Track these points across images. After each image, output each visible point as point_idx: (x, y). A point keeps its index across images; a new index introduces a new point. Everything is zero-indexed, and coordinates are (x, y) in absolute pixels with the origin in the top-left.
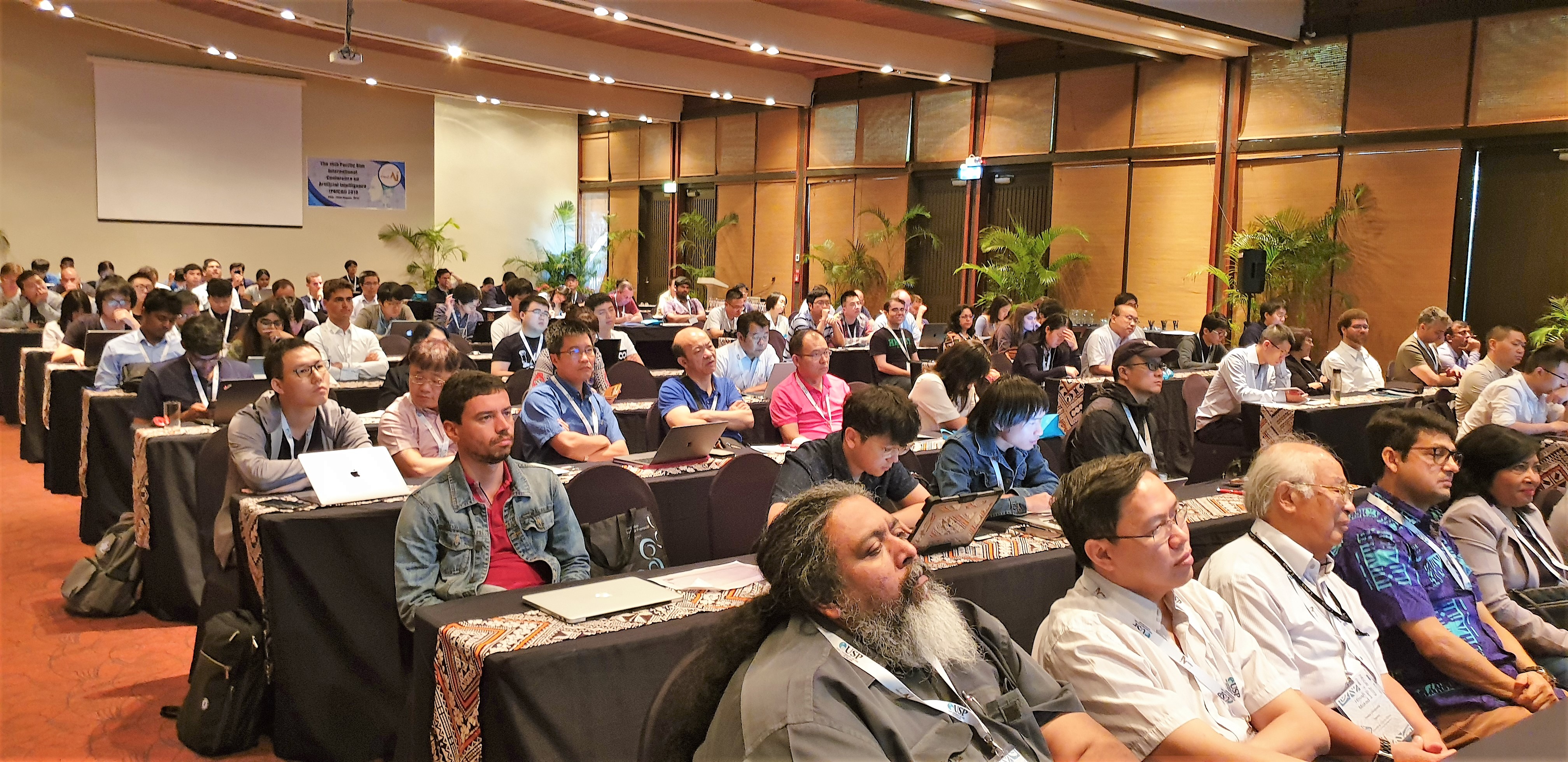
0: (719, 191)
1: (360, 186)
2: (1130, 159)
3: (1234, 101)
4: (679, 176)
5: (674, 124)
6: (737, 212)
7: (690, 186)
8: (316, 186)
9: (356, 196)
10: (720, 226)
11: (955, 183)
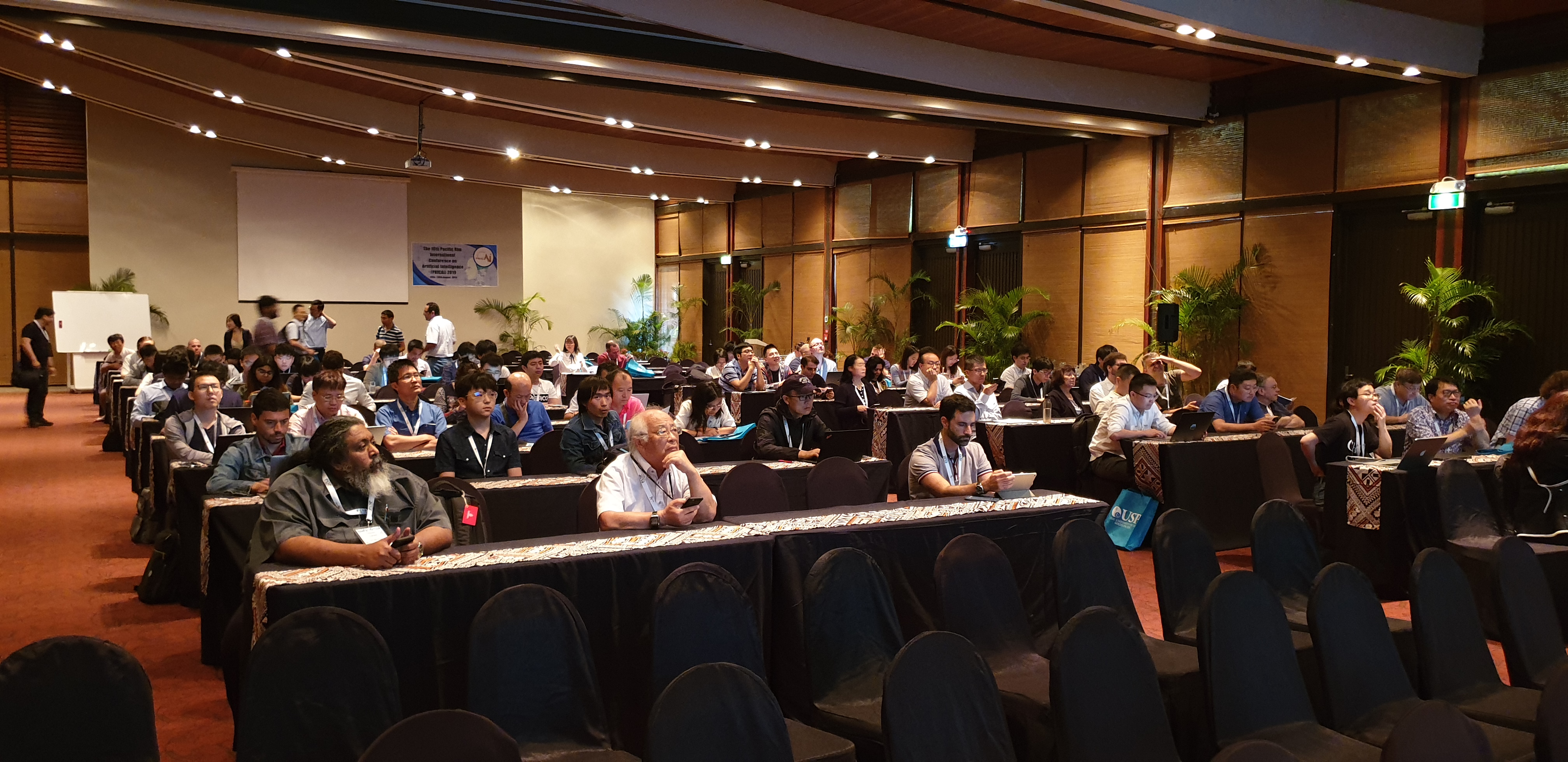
0: (765, 261)
1: (458, 267)
2: (1081, 226)
3: (1160, 174)
4: (733, 250)
5: (729, 203)
6: (779, 280)
7: (742, 259)
8: (419, 267)
9: (454, 276)
10: (765, 293)
11: (946, 250)
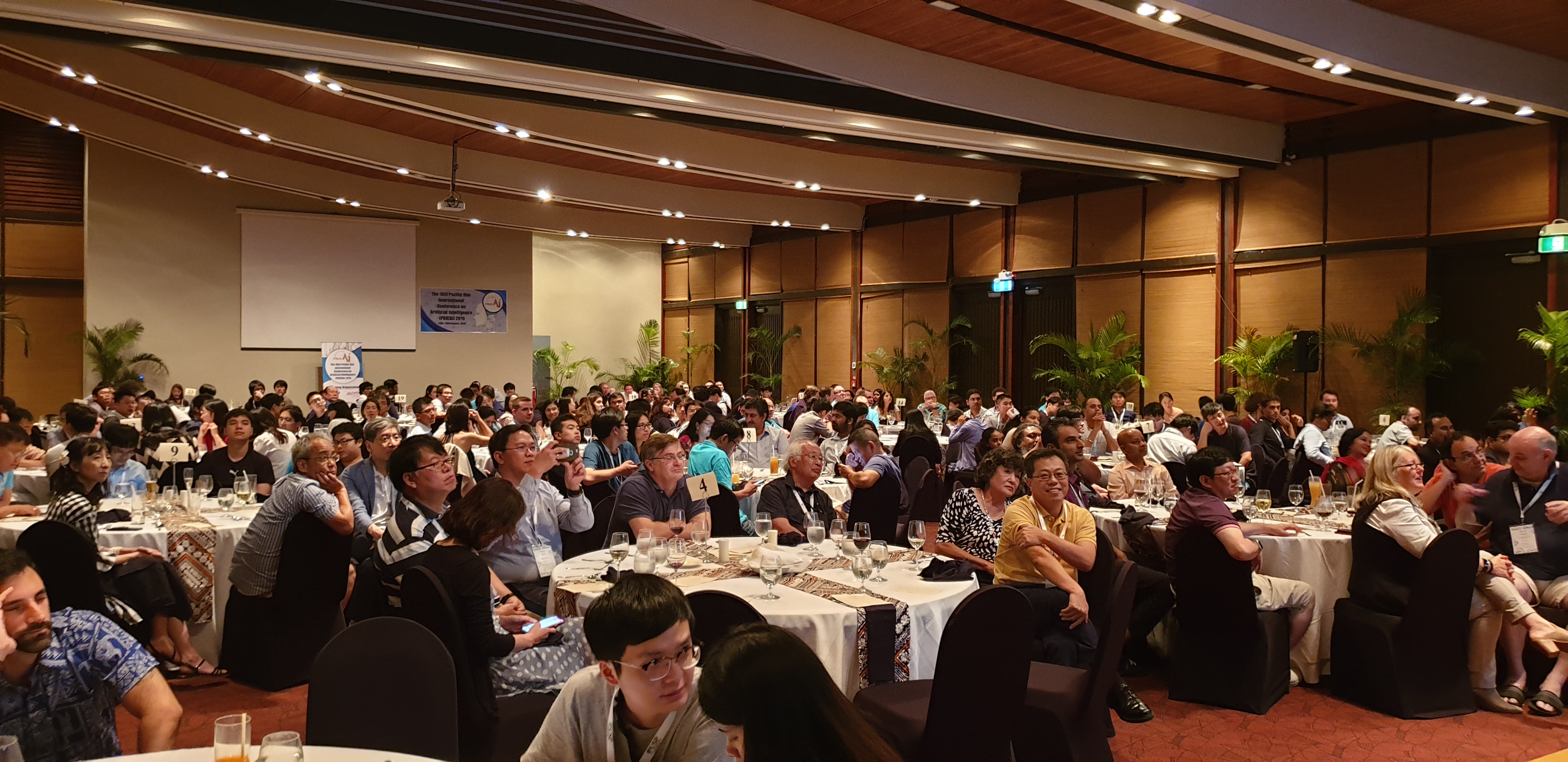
0: (785, 307)
1: (467, 313)
2: (1142, 270)
3: (1229, 219)
4: (749, 295)
5: (745, 248)
6: (800, 325)
7: (759, 303)
8: (428, 314)
9: (463, 321)
10: (786, 339)
11: (990, 295)
